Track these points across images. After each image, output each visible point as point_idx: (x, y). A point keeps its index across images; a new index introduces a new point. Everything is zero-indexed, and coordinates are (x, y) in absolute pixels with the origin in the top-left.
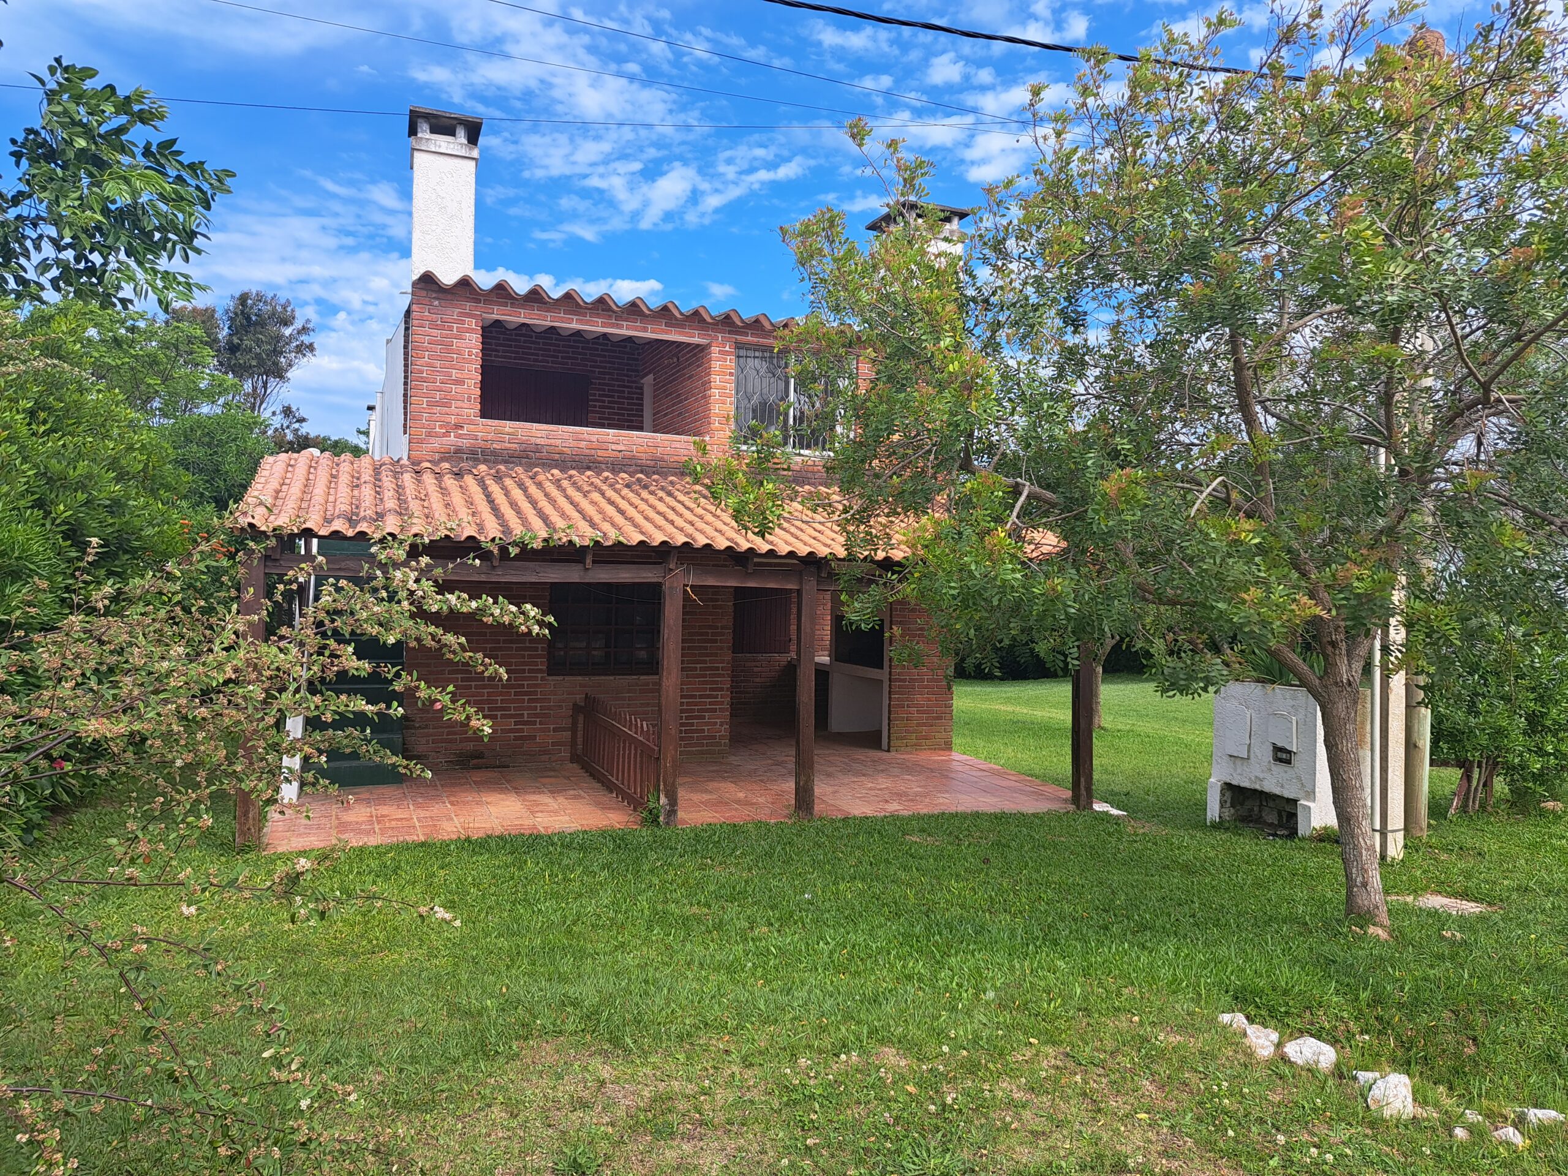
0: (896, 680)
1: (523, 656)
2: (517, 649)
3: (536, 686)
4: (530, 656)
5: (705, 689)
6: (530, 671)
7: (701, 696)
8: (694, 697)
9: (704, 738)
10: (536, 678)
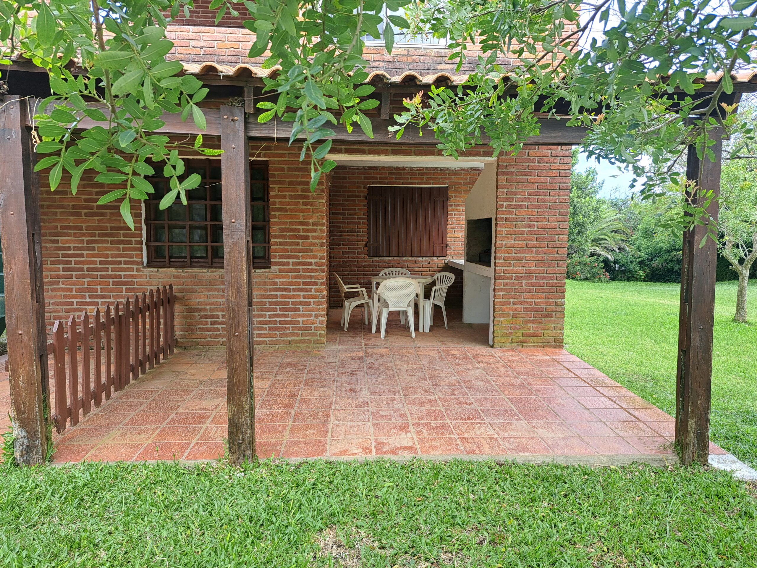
0: (501, 278)
1: (118, 249)
2: (112, 242)
3: (132, 276)
4: (125, 249)
5: (299, 284)
6: (126, 263)
7: (294, 290)
8: (288, 290)
9: (300, 329)
10: (132, 270)
